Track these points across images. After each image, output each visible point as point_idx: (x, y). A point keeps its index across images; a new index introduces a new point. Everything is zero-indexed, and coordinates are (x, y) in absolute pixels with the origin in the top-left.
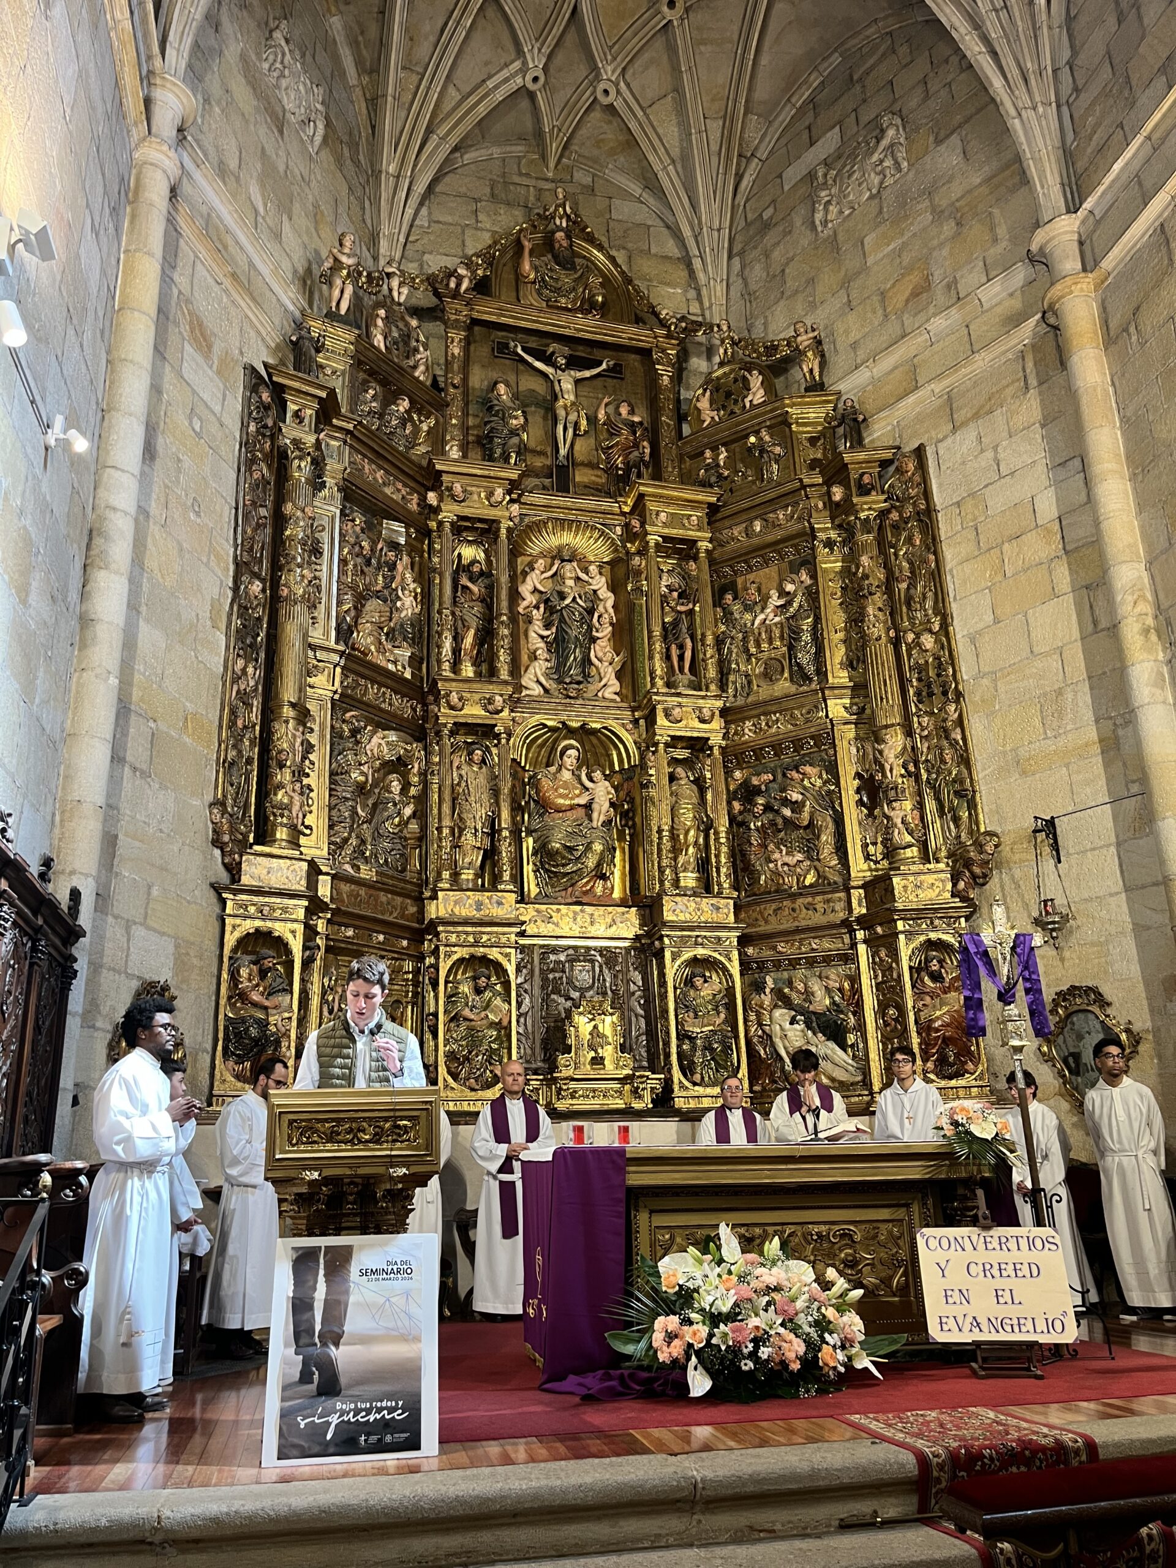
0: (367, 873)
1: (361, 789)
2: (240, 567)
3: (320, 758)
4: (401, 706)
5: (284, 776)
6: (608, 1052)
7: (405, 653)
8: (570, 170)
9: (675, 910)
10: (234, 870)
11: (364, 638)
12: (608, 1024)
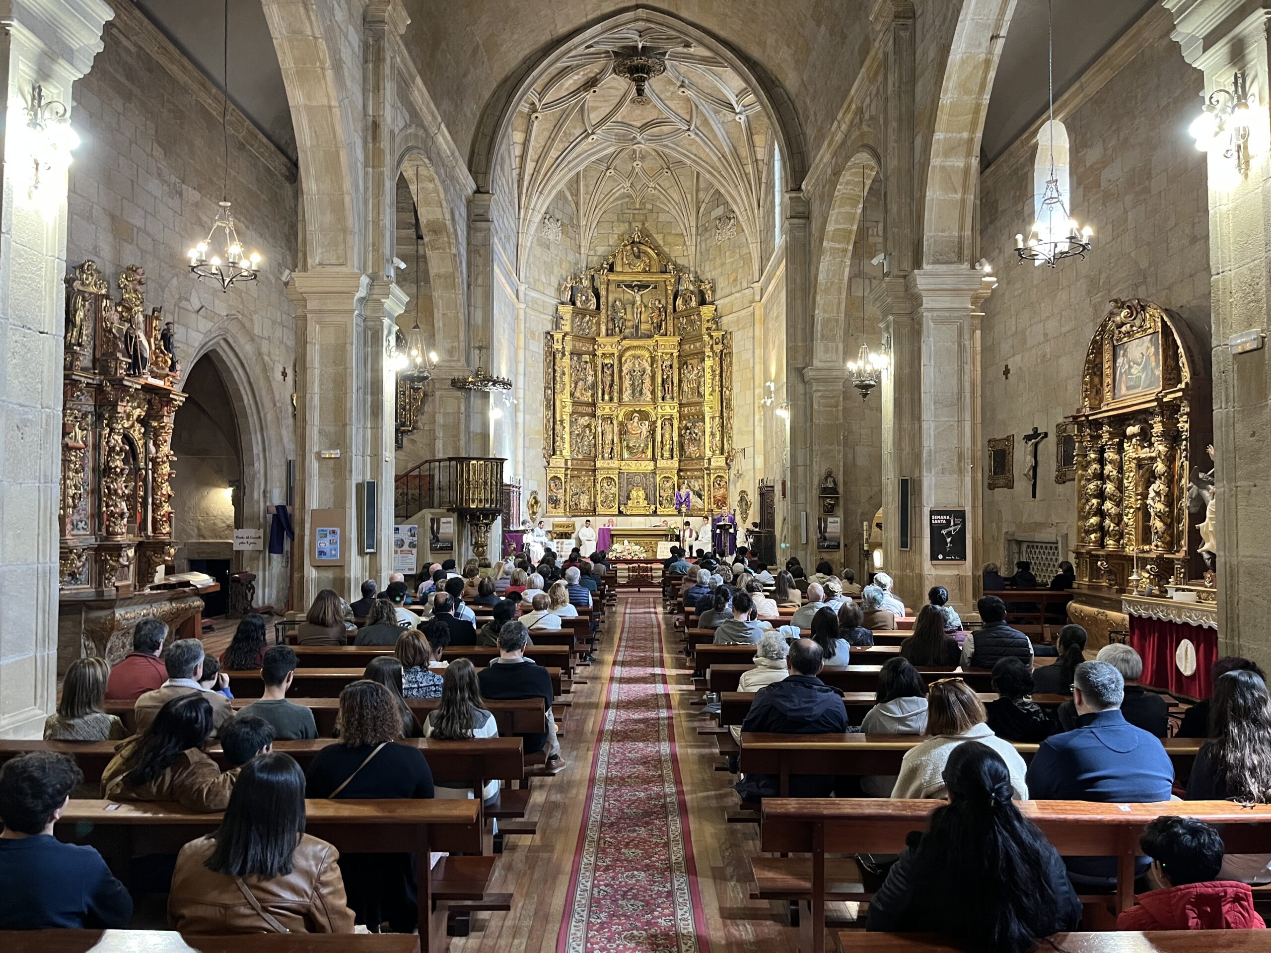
0: (580, 457)
1: (578, 435)
2: (545, 388)
3: (567, 429)
4: (589, 410)
5: (558, 439)
6: (641, 501)
7: (589, 394)
8: (644, 204)
9: (661, 463)
10: (548, 463)
11: (577, 394)
12: (642, 494)
